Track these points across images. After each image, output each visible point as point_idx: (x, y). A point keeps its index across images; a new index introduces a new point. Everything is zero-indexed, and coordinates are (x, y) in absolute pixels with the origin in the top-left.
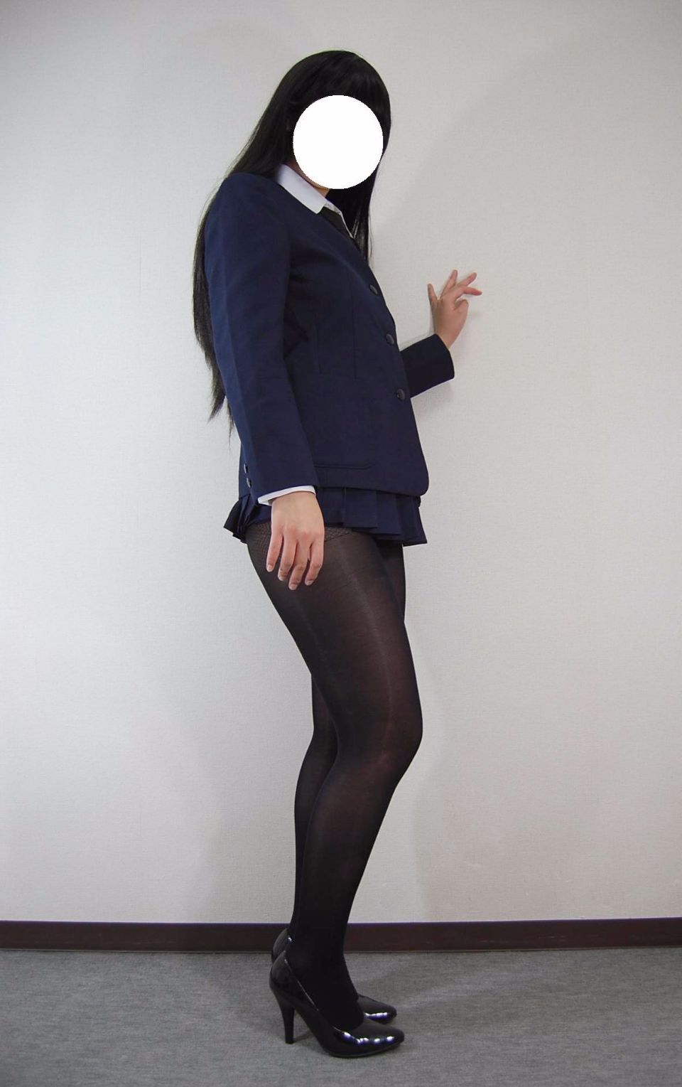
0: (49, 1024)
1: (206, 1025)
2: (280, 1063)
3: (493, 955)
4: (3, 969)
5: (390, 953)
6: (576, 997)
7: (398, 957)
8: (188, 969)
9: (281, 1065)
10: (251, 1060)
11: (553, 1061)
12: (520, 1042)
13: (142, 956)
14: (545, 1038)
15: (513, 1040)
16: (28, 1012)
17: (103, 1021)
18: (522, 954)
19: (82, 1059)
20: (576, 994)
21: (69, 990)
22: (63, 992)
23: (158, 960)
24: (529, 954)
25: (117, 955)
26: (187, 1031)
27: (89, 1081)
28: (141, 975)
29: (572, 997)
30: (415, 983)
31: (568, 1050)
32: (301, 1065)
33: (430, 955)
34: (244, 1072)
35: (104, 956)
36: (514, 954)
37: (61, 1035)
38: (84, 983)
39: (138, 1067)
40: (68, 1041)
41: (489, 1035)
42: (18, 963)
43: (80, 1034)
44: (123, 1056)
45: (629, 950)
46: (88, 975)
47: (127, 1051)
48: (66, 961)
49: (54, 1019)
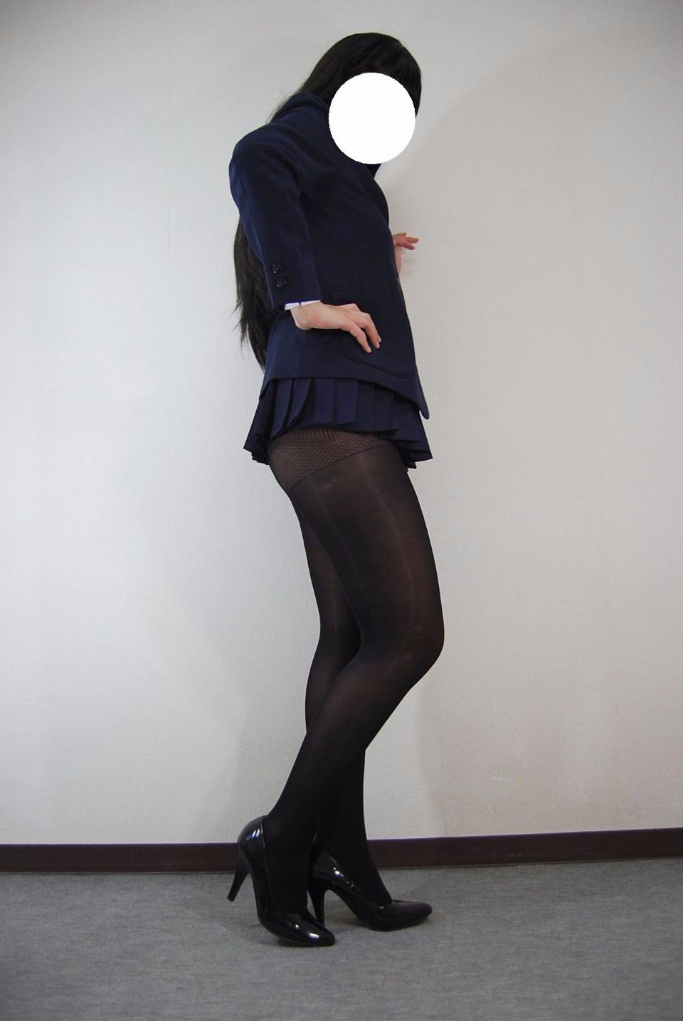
0: (86, 932)
1: (243, 931)
2: (320, 960)
3: (520, 867)
4: (38, 888)
5: (419, 869)
6: (610, 899)
7: (427, 872)
8: (220, 886)
9: (321, 962)
10: (292, 958)
11: (597, 951)
12: (561, 936)
13: (175, 876)
14: (587, 933)
15: (554, 935)
16: (63, 922)
17: (140, 929)
18: (551, 866)
19: (120, 960)
20: (611, 896)
21: (104, 905)
22: (98, 907)
23: (190, 879)
24: (557, 866)
25: (149, 876)
26: (224, 935)
27: (129, 978)
28: (174, 891)
29: (607, 899)
30: (447, 892)
31: (611, 942)
32: (343, 961)
33: (459, 869)
34: (286, 967)
35: (137, 877)
36: (543, 866)
37: (98, 941)
38: (118, 899)
39: (177, 966)
40: (105, 945)
41: (530, 932)
42: (53, 884)
43: (117, 940)
44: (162, 957)
45: (656, 860)
46: (122, 892)
47: (165, 953)
48: (100, 882)
49: (90, 928)
